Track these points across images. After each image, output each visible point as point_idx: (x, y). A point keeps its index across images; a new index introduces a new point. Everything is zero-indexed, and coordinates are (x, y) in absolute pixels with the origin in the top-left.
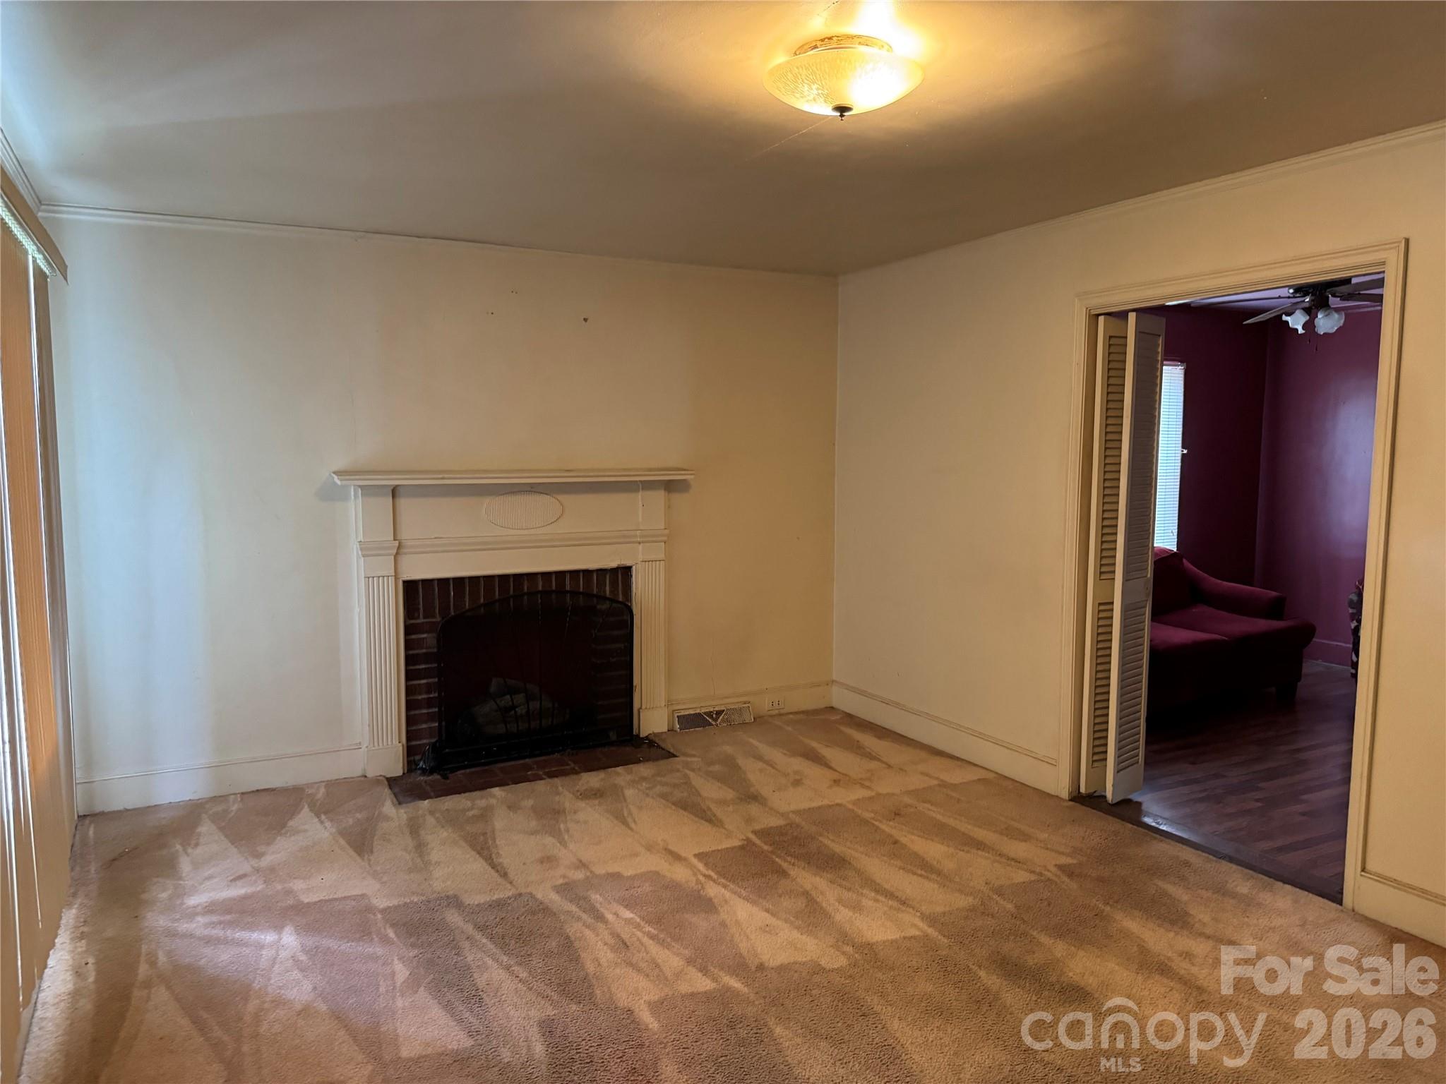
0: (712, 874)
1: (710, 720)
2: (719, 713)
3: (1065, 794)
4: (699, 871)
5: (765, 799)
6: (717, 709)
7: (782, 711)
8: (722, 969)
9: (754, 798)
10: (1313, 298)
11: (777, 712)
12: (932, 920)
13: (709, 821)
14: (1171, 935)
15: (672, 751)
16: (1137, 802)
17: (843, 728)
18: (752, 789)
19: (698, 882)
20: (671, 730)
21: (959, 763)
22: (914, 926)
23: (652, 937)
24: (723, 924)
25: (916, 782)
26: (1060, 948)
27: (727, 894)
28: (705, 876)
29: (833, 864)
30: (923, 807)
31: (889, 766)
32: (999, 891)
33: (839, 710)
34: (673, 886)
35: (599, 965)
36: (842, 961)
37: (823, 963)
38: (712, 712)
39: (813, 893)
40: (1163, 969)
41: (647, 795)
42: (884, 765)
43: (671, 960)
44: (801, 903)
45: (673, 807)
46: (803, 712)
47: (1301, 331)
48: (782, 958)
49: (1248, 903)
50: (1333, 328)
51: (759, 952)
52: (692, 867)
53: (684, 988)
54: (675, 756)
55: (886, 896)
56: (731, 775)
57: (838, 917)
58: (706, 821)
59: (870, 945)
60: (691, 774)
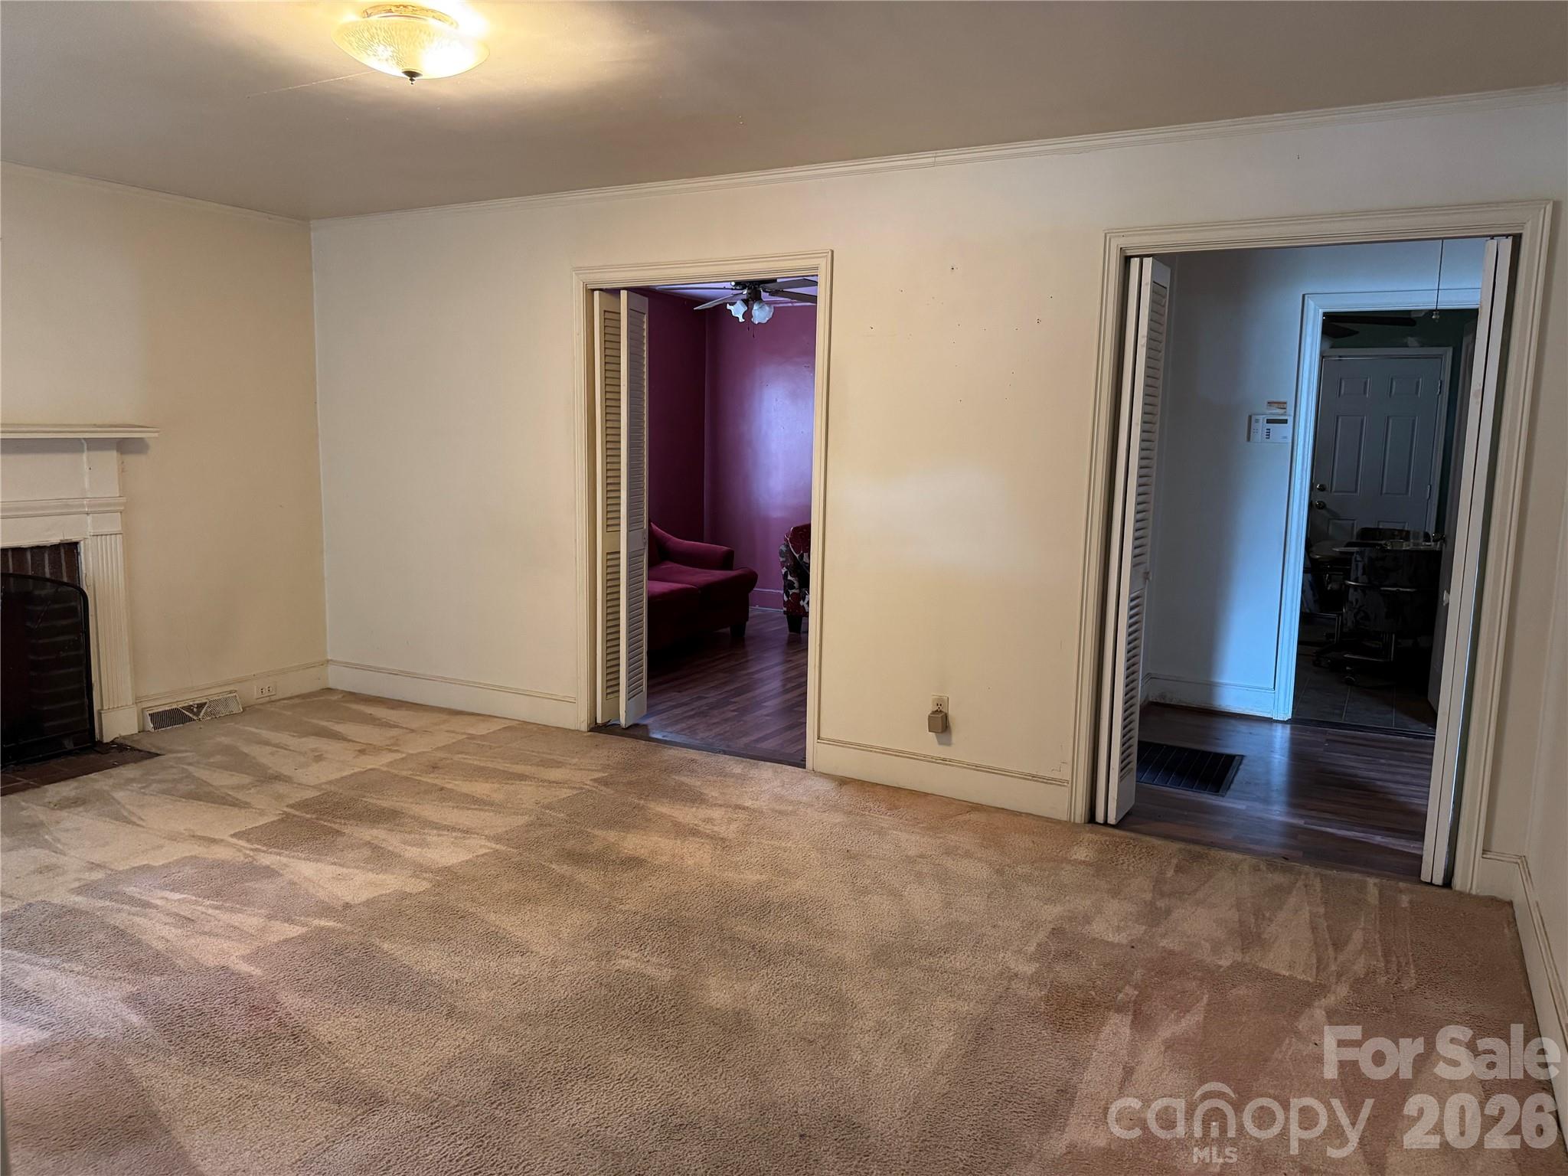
0: (259, 847)
1: (191, 715)
2: (201, 706)
3: (584, 727)
4: (241, 846)
5: (290, 777)
6: (196, 702)
7: (273, 698)
8: (308, 915)
9: (278, 778)
10: (749, 291)
11: (268, 699)
12: (497, 839)
13: (234, 805)
14: (694, 809)
15: (153, 750)
16: (644, 725)
17: (348, 705)
18: (270, 771)
19: (247, 856)
20: (142, 731)
21: (481, 718)
22: (481, 847)
23: (217, 908)
24: (292, 883)
25: (443, 739)
26: (612, 836)
27: (284, 860)
28: (252, 850)
29: (388, 817)
30: (457, 757)
31: (413, 731)
32: (549, 807)
33: (338, 690)
34: (220, 864)
35: (168, 941)
36: (425, 885)
37: (408, 890)
38: (192, 706)
39: (375, 842)
40: (694, 832)
41: (144, 794)
42: (405, 730)
43: (249, 920)
44: (366, 852)
45: (184, 800)
46: (297, 696)
47: (741, 320)
48: (365, 896)
49: (743, 779)
50: (765, 318)
51: (340, 895)
52: (233, 845)
53: (273, 938)
54: (158, 755)
55: (448, 830)
56: (239, 762)
57: (408, 855)
58: (230, 805)
59: (448, 869)
60: (191, 769)
